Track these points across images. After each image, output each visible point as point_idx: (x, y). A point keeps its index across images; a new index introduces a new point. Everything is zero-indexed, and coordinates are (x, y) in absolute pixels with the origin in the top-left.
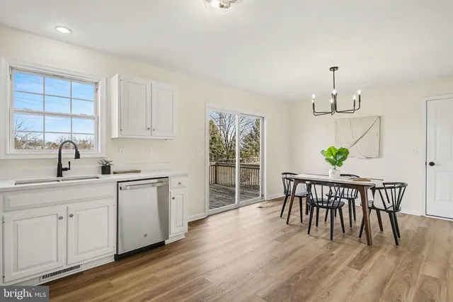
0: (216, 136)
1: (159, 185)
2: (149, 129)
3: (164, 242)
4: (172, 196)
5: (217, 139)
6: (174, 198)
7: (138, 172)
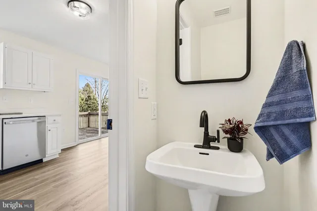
0: (91, 95)
1: (39, 121)
2: (30, 83)
3: (42, 159)
4: (49, 129)
5: (92, 98)
6: (50, 130)
7: (21, 114)
